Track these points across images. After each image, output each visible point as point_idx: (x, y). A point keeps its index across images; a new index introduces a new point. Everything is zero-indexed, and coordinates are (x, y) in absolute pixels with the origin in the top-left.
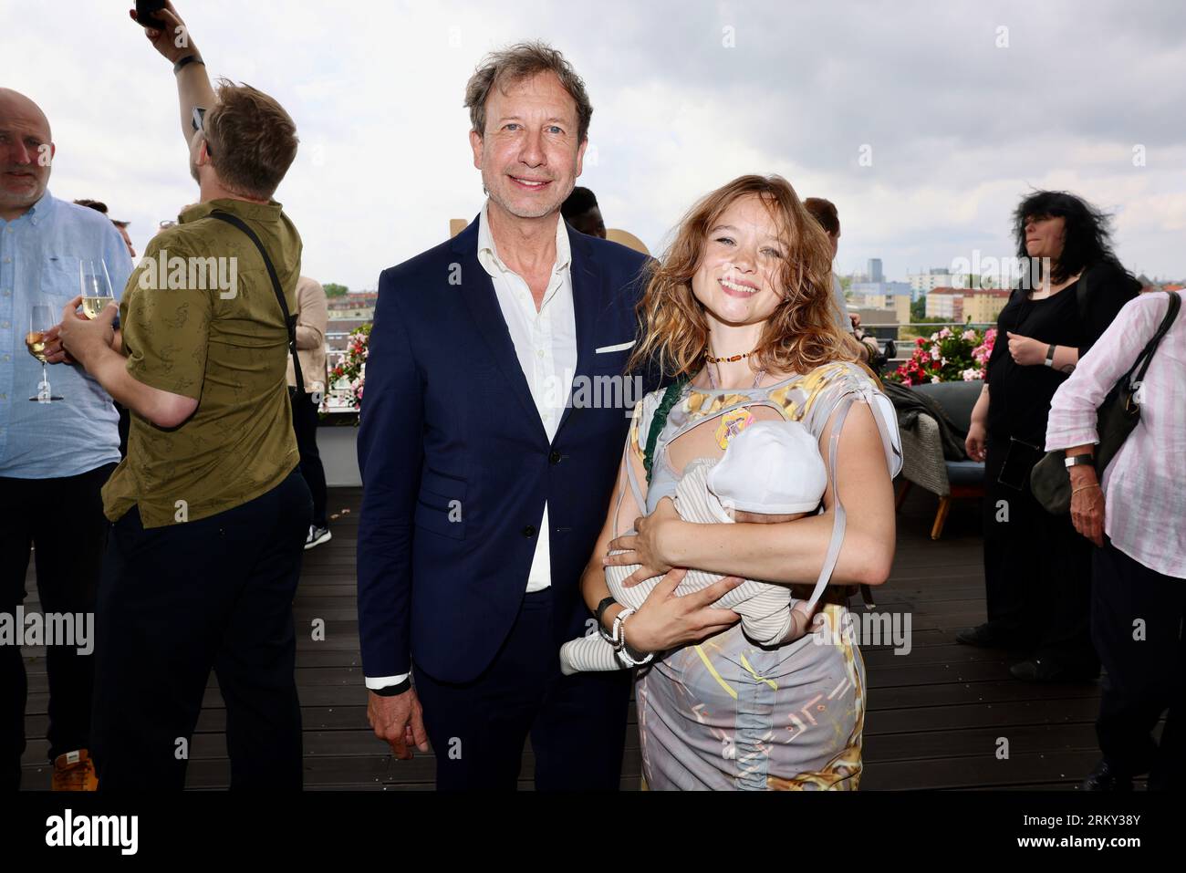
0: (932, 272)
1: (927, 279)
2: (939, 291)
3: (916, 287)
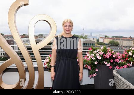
0: (100, 35)
1: (99, 36)
2: (101, 38)
3: (97, 37)
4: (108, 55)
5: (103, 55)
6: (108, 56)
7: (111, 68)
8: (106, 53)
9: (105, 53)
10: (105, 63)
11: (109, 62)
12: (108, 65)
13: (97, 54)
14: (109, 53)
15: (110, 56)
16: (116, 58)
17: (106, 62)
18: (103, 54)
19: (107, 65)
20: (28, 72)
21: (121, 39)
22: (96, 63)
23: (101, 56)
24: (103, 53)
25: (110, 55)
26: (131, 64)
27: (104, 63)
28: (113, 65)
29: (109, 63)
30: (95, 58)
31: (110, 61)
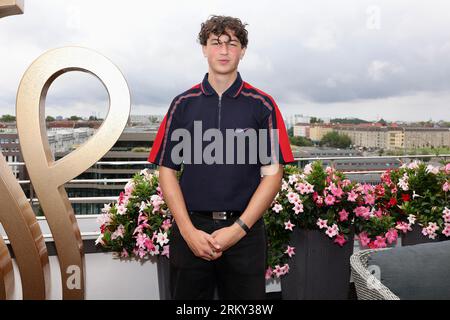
0: (296, 116)
1: (294, 119)
4: (330, 193)
5: (311, 195)
6: (330, 200)
7: (341, 242)
8: (324, 187)
9: (319, 188)
10: (321, 223)
11: (335, 219)
12: (333, 231)
13: (290, 193)
14: (332, 187)
15: (337, 198)
16: (357, 203)
17: (326, 221)
18: (312, 191)
19: (327, 232)
20: (55, 257)
21: (355, 127)
22: (289, 225)
23: (306, 198)
24: (312, 187)
25: (339, 195)
26: (408, 222)
27: (318, 224)
28: (347, 230)
29: (335, 225)
30: (283, 205)
31: (338, 217)
